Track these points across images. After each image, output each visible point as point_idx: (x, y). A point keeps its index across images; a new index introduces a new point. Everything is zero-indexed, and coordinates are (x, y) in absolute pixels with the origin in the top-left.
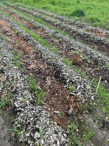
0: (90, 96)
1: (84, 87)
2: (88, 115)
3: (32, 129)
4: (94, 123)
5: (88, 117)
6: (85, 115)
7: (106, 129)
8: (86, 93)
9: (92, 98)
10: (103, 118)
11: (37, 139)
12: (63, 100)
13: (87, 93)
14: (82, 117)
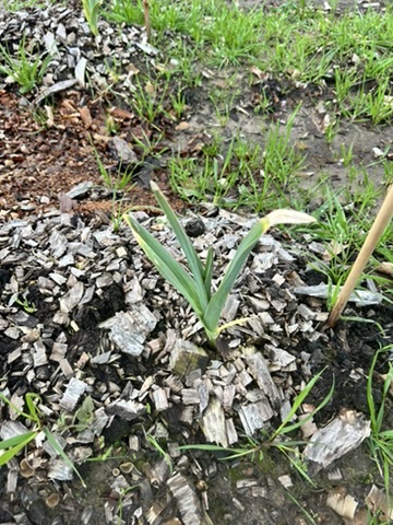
0: (132, 49)
1: (72, 35)
2: (195, 118)
3: (60, 346)
4: (237, 120)
5: (200, 122)
6: (183, 125)
7: (287, 104)
8: (107, 51)
9: (147, 49)
10: (246, 80)
11: (155, 344)
12: (43, 143)
13: (112, 47)
14: (184, 141)
